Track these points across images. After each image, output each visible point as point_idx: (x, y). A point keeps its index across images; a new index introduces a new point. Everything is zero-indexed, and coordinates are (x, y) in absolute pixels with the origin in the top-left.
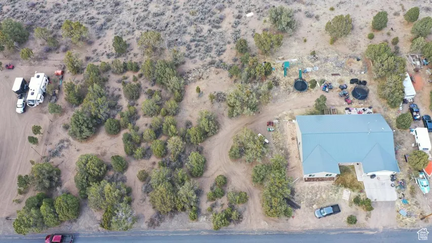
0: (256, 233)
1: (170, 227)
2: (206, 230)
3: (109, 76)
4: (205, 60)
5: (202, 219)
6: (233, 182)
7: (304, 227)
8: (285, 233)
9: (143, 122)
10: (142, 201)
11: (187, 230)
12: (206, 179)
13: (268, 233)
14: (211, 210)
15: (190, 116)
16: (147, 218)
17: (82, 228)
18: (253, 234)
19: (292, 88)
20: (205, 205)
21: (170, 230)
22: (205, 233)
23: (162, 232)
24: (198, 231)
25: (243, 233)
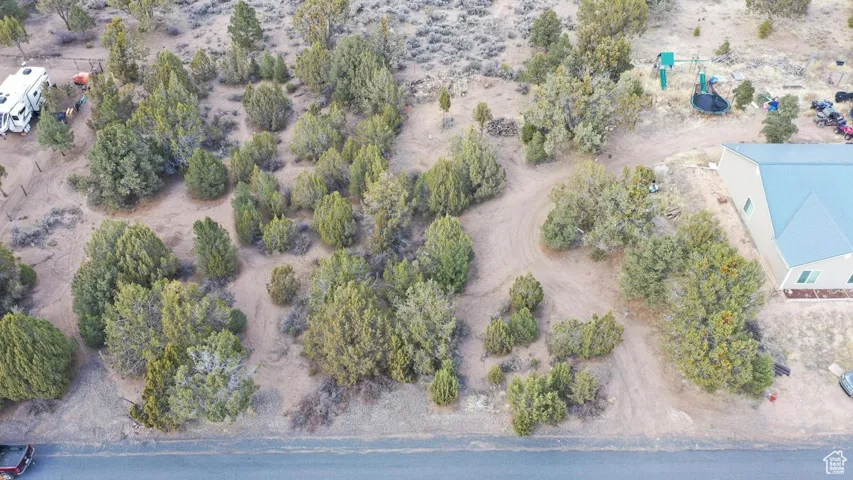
0: (657, 447)
1: (366, 427)
2: (490, 439)
3: (211, 89)
4: (455, 63)
5: (473, 404)
6: (560, 309)
7: (817, 429)
8: (756, 446)
9: (293, 176)
10: (275, 356)
11: (422, 436)
12: (477, 301)
13: (697, 447)
14: (500, 377)
15: (422, 164)
16: (291, 403)
17: (70, 428)
18: (648, 449)
19: (687, 111)
20: (479, 365)
21: (366, 438)
22: (483, 447)
23: (339, 443)
24: (460, 441)
25: (613, 448)
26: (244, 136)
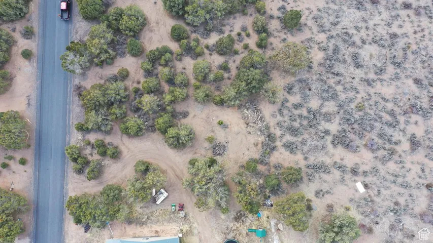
0: (65, 187)
1: (74, 106)
2: (70, 140)
5: (79, 136)
6: (114, 165)
7: (68, 234)
8: (64, 215)
10: (100, 76)
11: (71, 121)
12: (120, 137)
13: (65, 198)
14: (89, 143)
15: (195, 116)
16: (83, 83)
17: (78, 25)
18: (65, 184)
20: (93, 137)
21: (71, 106)
22: (67, 139)
23: (70, 99)
24: (69, 132)
25: (66, 175)
26: (213, 39)
